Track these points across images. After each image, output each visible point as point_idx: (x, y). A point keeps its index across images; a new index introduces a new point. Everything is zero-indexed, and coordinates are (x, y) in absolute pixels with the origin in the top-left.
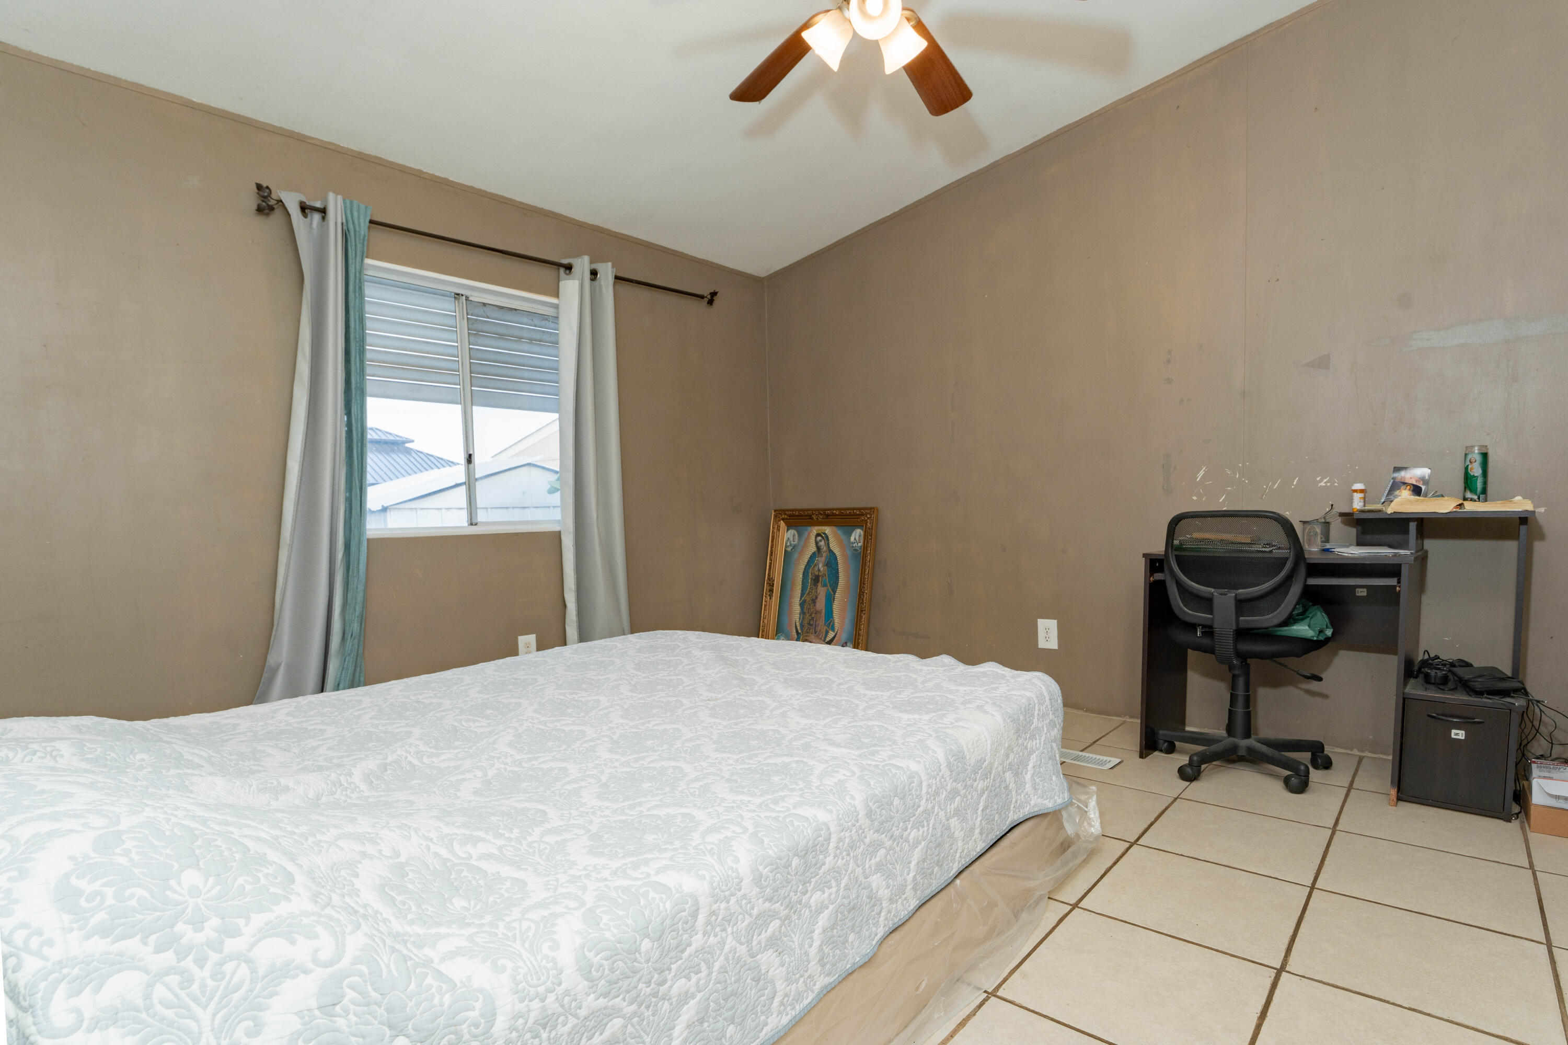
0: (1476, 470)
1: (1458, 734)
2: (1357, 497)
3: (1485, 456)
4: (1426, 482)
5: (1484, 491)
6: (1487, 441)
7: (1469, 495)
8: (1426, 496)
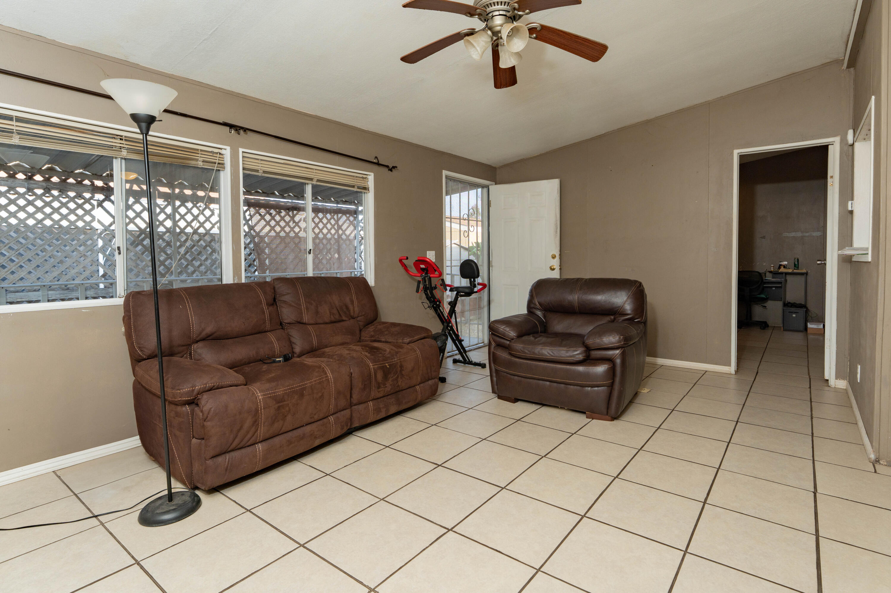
0: (796, 263)
1: (794, 315)
2: (772, 267)
3: (798, 260)
4: (786, 265)
5: (798, 267)
6: (798, 257)
7: (795, 268)
8: (786, 268)
